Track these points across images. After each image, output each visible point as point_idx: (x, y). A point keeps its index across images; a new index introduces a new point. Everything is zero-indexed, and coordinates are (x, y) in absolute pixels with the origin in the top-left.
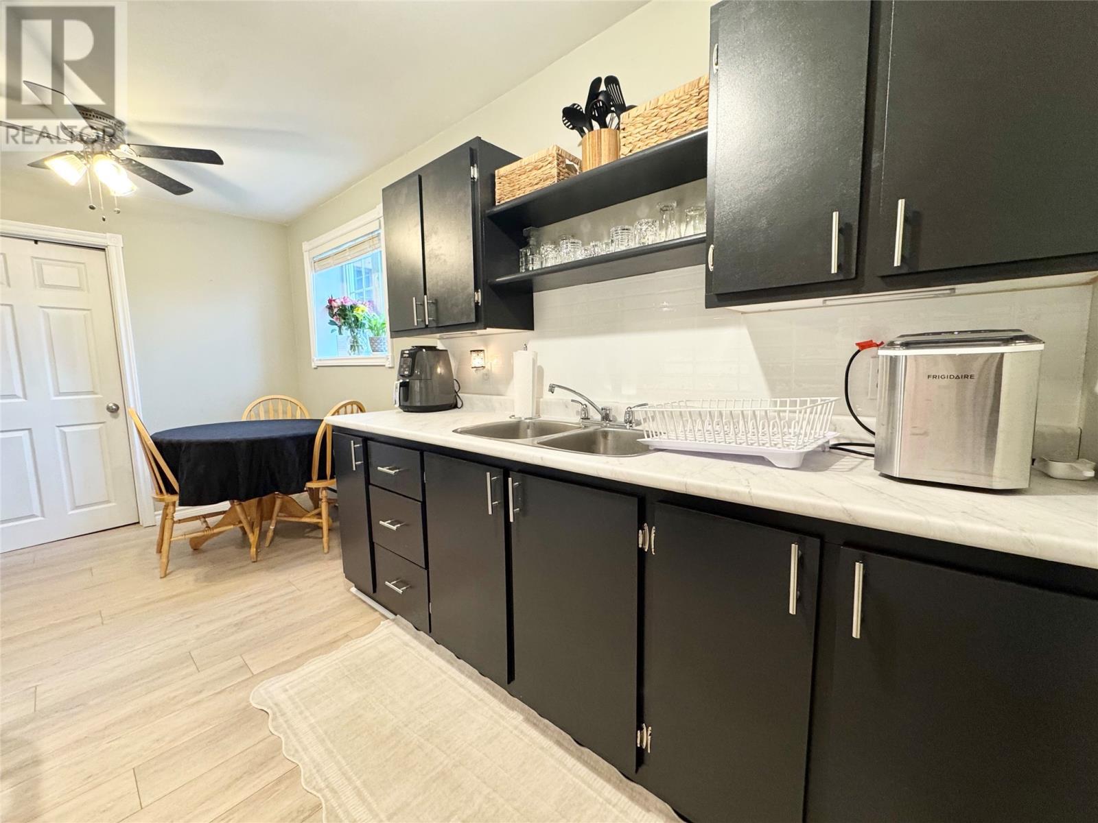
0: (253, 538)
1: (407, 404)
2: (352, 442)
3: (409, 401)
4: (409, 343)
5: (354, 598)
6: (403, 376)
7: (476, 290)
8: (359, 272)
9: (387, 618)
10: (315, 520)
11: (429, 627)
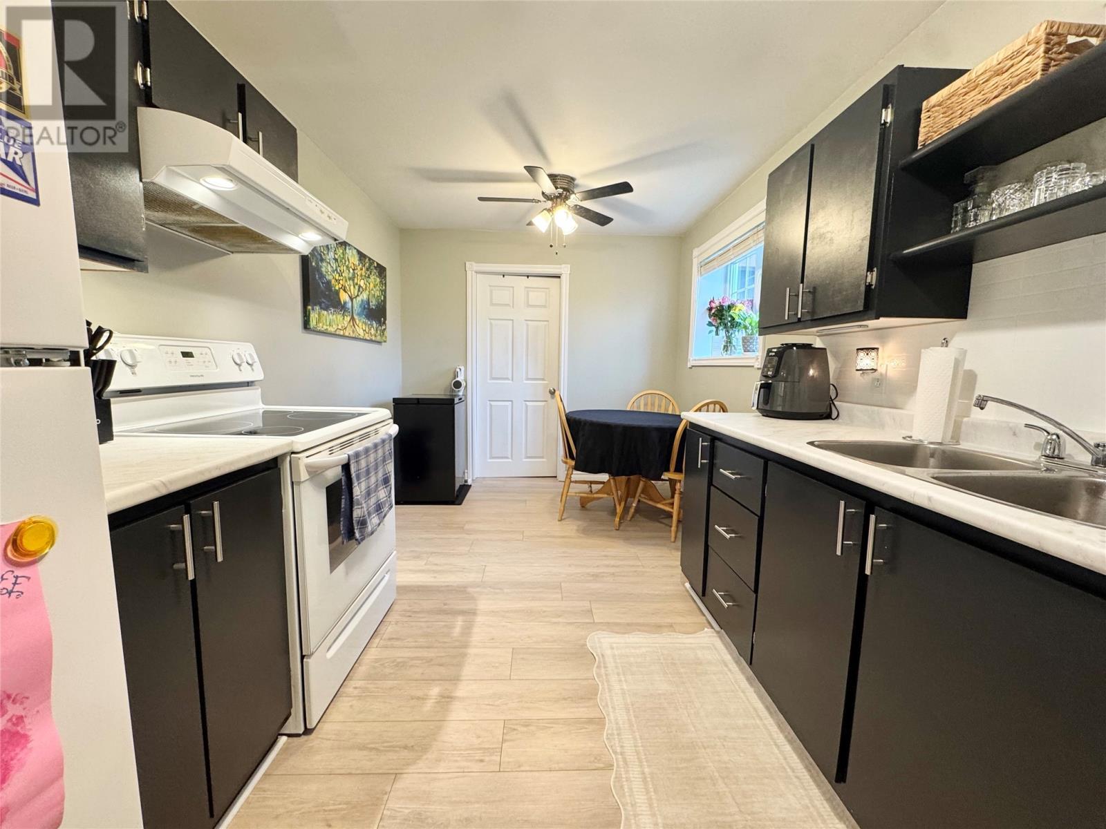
0: (619, 509)
1: (768, 408)
2: (701, 439)
3: (769, 405)
4: (777, 340)
5: (686, 593)
6: (766, 376)
7: (870, 269)
8: (743, 272)
9: (712, 628)
10: (667, 509)
11: (751, 657)
